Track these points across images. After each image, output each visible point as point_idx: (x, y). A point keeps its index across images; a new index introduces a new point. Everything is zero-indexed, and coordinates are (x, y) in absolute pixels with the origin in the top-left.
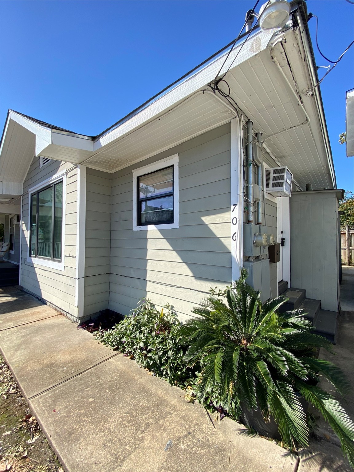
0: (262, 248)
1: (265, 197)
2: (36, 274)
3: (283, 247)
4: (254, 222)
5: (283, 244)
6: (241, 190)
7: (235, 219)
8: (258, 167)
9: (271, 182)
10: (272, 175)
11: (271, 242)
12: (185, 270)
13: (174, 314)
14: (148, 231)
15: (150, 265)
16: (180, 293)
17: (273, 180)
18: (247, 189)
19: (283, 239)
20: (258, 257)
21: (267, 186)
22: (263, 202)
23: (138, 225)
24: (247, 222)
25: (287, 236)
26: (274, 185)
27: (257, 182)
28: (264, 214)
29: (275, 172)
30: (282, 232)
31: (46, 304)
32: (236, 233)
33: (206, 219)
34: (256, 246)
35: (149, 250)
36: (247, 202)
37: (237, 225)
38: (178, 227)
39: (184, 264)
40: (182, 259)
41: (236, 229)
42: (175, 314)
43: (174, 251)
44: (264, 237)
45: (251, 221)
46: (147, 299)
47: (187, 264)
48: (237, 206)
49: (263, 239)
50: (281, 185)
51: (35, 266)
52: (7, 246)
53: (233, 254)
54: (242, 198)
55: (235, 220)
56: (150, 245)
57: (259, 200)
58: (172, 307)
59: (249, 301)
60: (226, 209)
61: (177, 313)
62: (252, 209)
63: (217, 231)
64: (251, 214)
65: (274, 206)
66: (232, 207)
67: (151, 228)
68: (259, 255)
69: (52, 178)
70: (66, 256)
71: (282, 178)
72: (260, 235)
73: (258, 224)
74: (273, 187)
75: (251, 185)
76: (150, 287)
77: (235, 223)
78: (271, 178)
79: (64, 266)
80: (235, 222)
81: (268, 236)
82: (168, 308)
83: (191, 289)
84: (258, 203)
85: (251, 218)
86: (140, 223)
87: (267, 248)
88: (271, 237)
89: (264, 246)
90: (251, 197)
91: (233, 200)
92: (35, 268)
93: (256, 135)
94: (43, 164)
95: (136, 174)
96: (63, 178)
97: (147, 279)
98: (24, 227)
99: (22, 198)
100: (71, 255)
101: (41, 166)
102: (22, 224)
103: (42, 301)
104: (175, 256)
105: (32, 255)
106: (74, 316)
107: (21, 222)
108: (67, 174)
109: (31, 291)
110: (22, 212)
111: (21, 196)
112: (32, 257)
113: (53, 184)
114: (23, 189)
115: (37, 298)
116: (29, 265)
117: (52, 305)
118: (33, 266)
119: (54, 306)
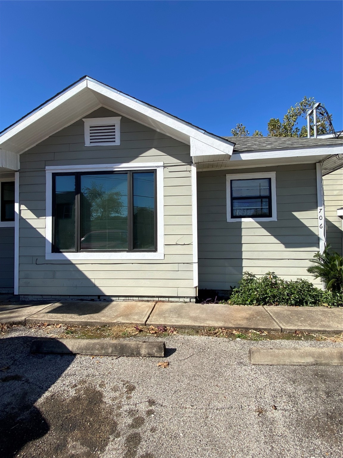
2: (81, 271)
7: (321, 217)
13: (275, 277)
15: (244, 248)
23: (232, 218)
31: (114, 301)
32: (322, 224)
35: (243, 237)
38: (276, 220)
40: (279, 241)
41: (321, 222)
43: (272, 236)
46: (244, 272)
48: (322, 210)
53: (320, 236)
56: (245, 232)
58: (273, 273)
61: (277, 276)
63: (307, 223)
66: (319, 210)
70: (166, 245)
76: (245, 263)
77: (321, 219)
79: (164, 255)
82: (269, 274)
94: (91, 142)
95: (229, 177)
96: (156, 170)
97: (243, 258)
98: (27, 214)
99: (17, 175)
100: (178, 243)
101: (88, 143)
102: (20, 211)
103: (100, 300)
104: (273, 239)
105: (61, 250)
106: (186, 297)
107: (17, 205)
108: (164, 167)
109: (60, 295)
110: (19, 193)
111: (16, 171)
112: (61, 252)
113: (128, 172)
114: (20, 162)
115: (82, 300)
116: (51, 263)
117: (131, 298)
118: (69, 263)
119: (137, 299)
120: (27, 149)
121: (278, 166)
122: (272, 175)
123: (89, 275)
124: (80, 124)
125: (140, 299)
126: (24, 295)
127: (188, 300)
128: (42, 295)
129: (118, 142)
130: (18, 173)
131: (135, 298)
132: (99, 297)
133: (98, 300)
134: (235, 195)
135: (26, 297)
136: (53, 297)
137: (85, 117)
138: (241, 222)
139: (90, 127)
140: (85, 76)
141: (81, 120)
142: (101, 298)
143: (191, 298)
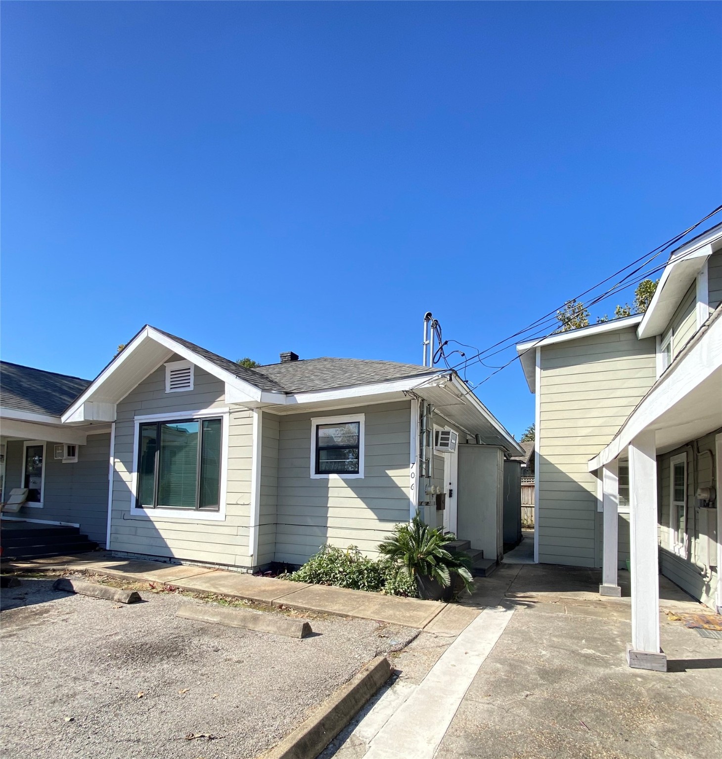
0: (431, 496)
1: (435, 453)
2: (157, 529)
3: (451, 498)
4: (425, 476)
5: (450, 496)
6: (418, 453)
8: (429, 432)
9: (439, 441)
10: (440, 436)
11: (438, 491)
12: (370, 514)
14: (330, 480)
15: (331, 512)
16: (364, 535)
17: (442, 435)
18: (421, 450)
19: (451, 491)
20: (428, 503)
21: (436, 445)
22: (433, 458)
23: (316, 474)
24: (421, 476)
25: (455, 488)
26: (442, 444)
27: (428, 445)
28: (433, 468)
29: (443, 433)
30: (450, 484)
31: (181, 564)
32: (413, 484)
33: (390, 473)
34: (427, 494)
35: (330, 498)
36: (421, 461)
37: (415, 478)
38: (363, 478)
39: (369, 509)
40: (367, 505)
41: (413, 481)
42: (359, 553)
43: (359, 499)
44: (432, 487)
45: (424, 476)
46: (328, 544)
47: (371, 509)
48: (415, 465)
49: (432, 489)
50: (447, 445)
51: (152, 519)
52: (24, 494)
53: (411, 499)
54: (418, 459)
55: (413, 474)
56: (332, 493)
57: (430, 459)
58: (356, 547)
59: (421, 532)
60: (406, 465)
61: (361, 551)
62: (424, 466)
63: (399, 482)
64: (424, 470)
65: (442, 460)
66: (411, 465)
67: (333, 477)
68: (429, 501)
69: (198, 412)
70: (228, 504)
71: (448, 439)
72: (430, 486)
73: (429, 477)
74: (440, 446)
75: (424, 448)
76: (330, 533)
78: (440, 438)
79: (226, 516)
80: (413, 476)
81: (435, 487)
82: (351, 549)
83: (375, 530)
84: (429, 461)
85: (424, 473)
86: (318, 471)
87: (435, 496)
88: (438, 488)
89: (433, 494)
90: (424, 457)
91: (412, 460)
92: (154, 523)
93: (429, 405)
94: (171, 388)
95: (315, 422)
96: (222, 416)
97: (328, 526)
98: (120, 467)
99: (114, 425)
100: (239, 503)
101: (168, 390)
102: (114, 463)
103: (171, 563)
104: (360, 503)
105: (143, 506)
106: (244, 567)
107: (112, 459)
108: (230, 413)
109: (141, 554)
110: (115, 445)
111: (113, 422)
112: (142, 508)
113: (199, 420)
114: (117, 413)
115: (157, 561)
116: (134, 519)
117: (196, 564)
118: (147, 520)
119: (200, 564)
120: (121, 399)
121: (368, 406)
122: (361, 418)
123: (164, 534)
124: (162, 369)
125: (203, 565)
126: (115, 551)
127: (245, 570)
128: (127, 552)
129: (191, 388)
130: (114, 424)
131: (199, 564)
132: (170, 558)
133: (169, 562)
134: (320, 444)
135: (116, 553)
136: (136, 555)
137: (165, 363)
138: (328, 480)
139: (171, 372)
140: (146, 325)
141: (163, 365)
142: (172, 560)
143: (248, 568)
